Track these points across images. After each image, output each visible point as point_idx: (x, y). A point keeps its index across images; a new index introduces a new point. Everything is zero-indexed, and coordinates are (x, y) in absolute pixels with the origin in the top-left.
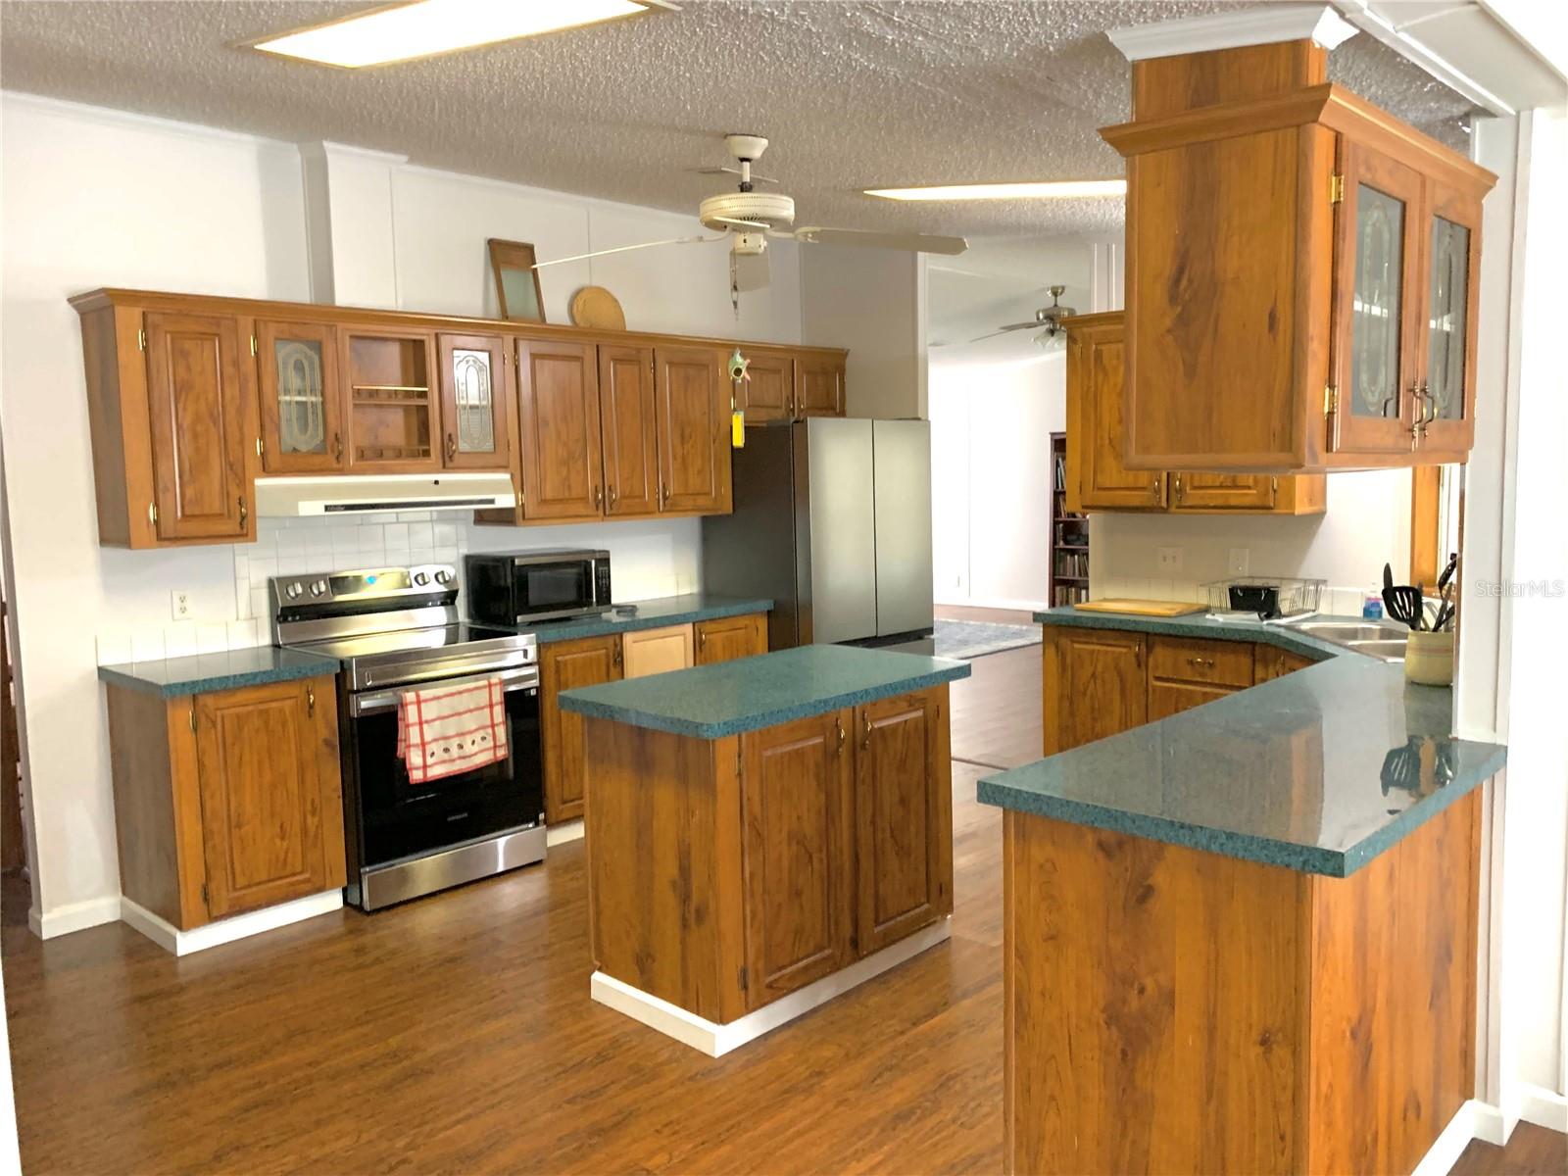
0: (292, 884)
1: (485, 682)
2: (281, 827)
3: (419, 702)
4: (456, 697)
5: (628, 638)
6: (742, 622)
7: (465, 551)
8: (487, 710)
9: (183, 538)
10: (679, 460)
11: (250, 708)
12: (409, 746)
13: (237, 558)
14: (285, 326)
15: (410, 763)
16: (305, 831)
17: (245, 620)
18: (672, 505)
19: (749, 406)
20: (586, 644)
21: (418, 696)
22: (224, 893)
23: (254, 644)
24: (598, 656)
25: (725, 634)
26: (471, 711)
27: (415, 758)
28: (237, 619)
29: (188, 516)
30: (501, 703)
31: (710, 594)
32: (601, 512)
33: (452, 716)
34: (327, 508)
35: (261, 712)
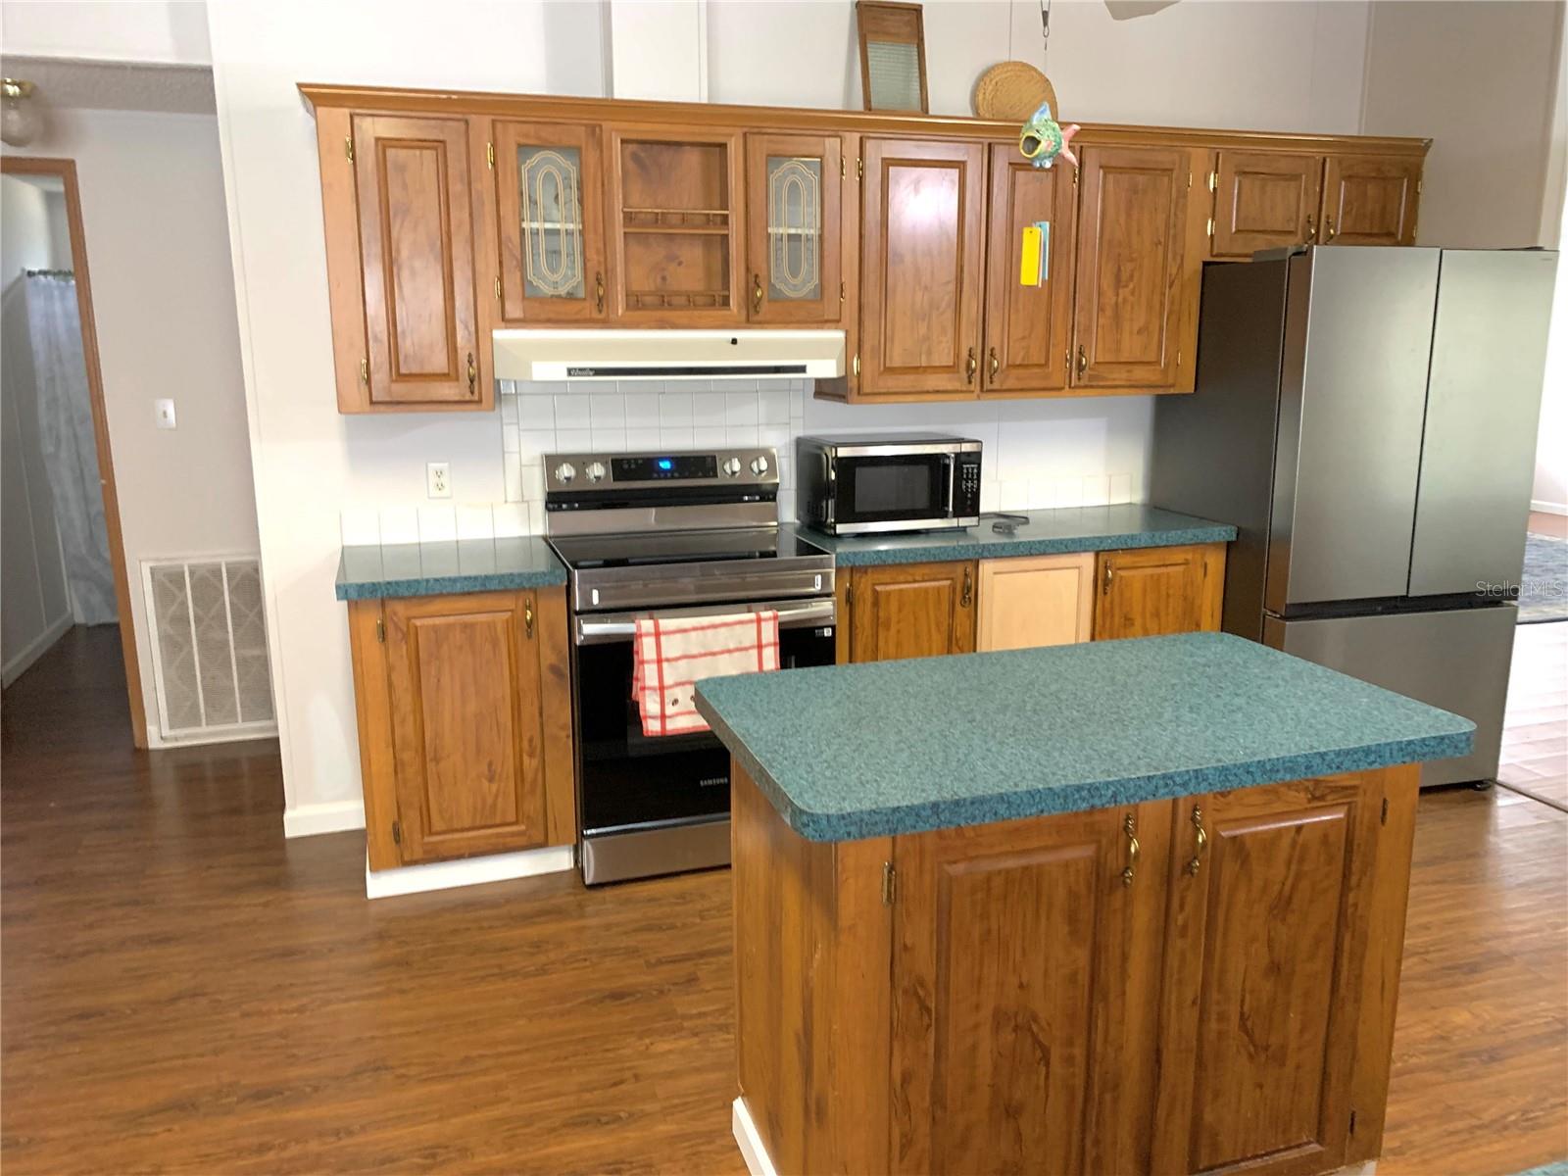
0: (498, 835)
1: (752, 616)
2: (490, 764)
3: (658, 634)
4: (709, 632)
5: (987, 568)
6: (1179, 556)
7: (800, 432)
8: (755, 652)
9: (399, 403)
10: (1109, 312)
11: (451, 619)
12: (643, 689)
13: (505, 427)
14: (531, 128)
15: (645, 710)
16: (519, 772)
17: (516, 502)
18: (1091, 377)
19: (1238, 231)
20: (919, 572)
21: (657, 626)
22: (417, 836)
23: (525, 533)
24: (939, 589)
25: (1149, 571)
26: (729, 651)
27: (650, 705)
28: (506, 502)
29: (405, 375)
30: (775, 644)
31: (1159, 509)
32: (975, 386)
33: (705, 655)
34: (570, 372)
35: (466, 626)
